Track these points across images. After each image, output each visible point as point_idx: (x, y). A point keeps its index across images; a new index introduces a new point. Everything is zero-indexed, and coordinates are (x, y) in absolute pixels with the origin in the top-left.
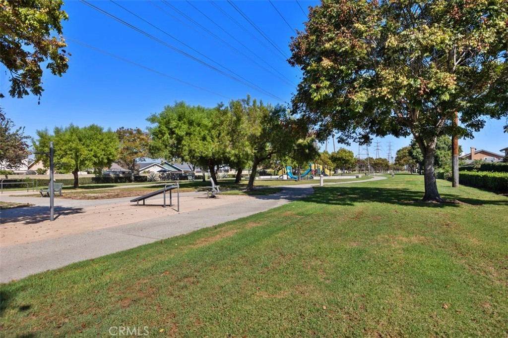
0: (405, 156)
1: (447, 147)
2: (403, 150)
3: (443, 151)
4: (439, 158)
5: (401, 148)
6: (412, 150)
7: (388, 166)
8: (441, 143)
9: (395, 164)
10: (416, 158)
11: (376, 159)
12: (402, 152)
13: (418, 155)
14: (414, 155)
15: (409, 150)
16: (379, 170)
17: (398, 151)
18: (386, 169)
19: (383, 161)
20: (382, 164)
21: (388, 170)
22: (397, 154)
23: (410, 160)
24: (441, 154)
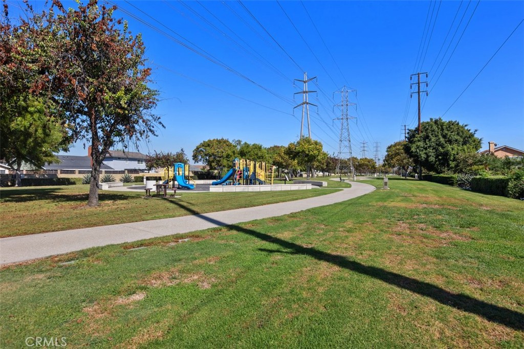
0: (397, 154)
1: (462, 140)
2: (395, 145)
3: (455, 146)
4: (450, 156)
5: (393, 144)
6: (410, 145)
7: (375, 168)
8: (453, 134)
9: (384, 165)
10: (416, 156)
11: (361, 159)
12: (394, 149)
13: (418, 151)
14: (412, 152)
15: (405, 145)
16: (365, 173)
17: (389, 147)
18: (373, 171)
19: (369, 162)
20: (367, 165)
21: (374, 173)
22: (387, 151)
23: (404, 159)
24: (453, 149)
